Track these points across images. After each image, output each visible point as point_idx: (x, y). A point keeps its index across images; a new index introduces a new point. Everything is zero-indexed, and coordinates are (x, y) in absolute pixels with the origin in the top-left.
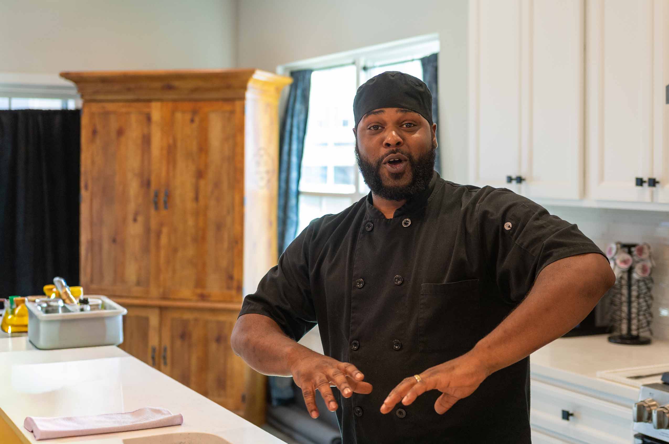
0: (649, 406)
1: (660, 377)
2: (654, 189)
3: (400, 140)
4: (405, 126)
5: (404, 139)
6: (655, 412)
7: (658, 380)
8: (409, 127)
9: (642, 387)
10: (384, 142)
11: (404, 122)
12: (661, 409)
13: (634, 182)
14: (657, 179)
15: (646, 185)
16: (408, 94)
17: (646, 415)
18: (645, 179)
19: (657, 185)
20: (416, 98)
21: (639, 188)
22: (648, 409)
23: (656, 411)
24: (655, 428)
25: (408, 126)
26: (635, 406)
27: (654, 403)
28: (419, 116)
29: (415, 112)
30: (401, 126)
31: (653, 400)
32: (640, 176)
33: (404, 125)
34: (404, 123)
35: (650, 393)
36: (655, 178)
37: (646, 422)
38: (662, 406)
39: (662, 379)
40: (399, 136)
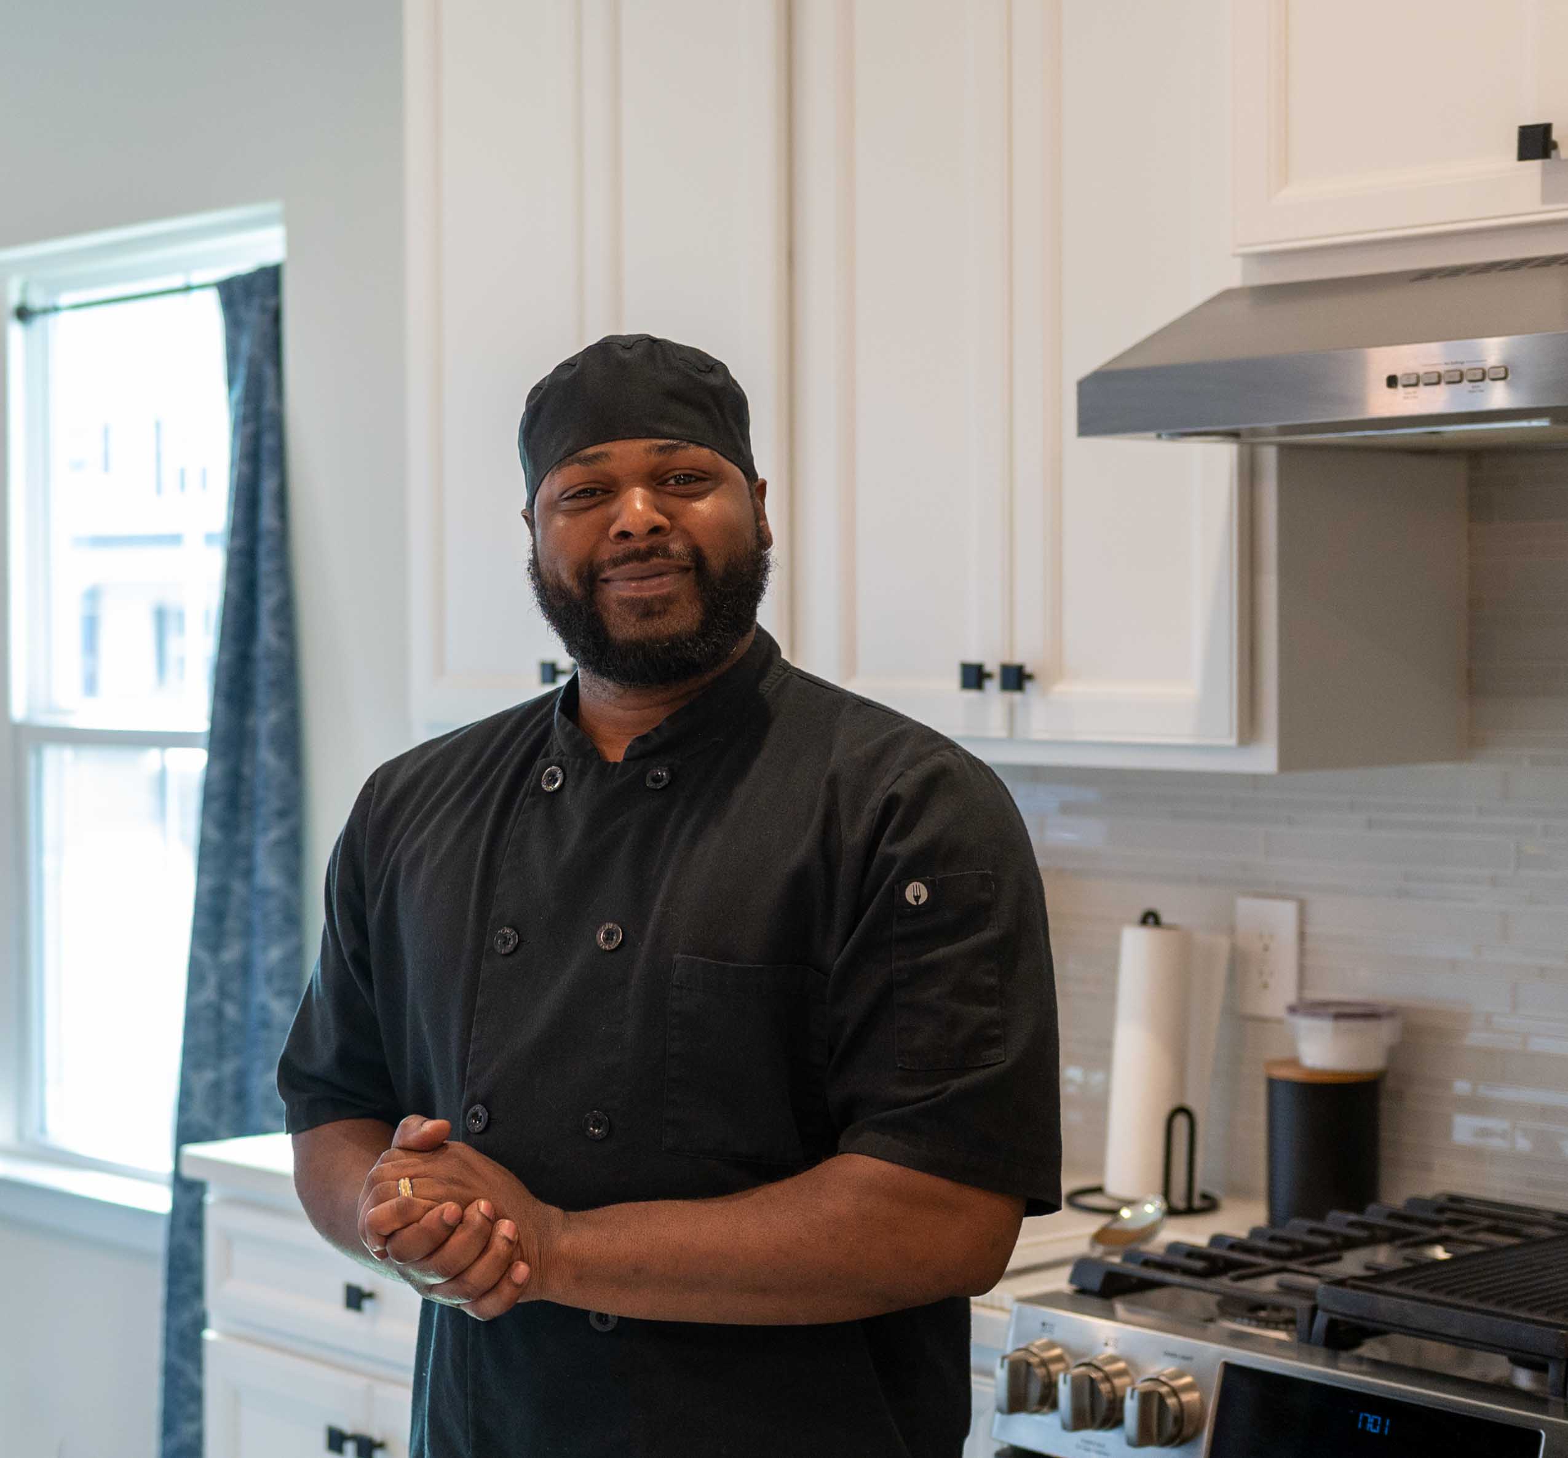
0: (1044, 1363)
1: (1066, 1272)
2: (1017, 696)
3: (660, 519)
4: (672, 482)
5: (670, 517)
6: (1065, 1382)
7: (1060, 1281)
8: (685, 484)
9: (1016, 1307)
10: (614, 530)
11: (670, 471)
12: (1083, 1369)
13: (955, 678)
14: (1028, 669)
15: (993, 686)
16: (673, 395)
17: (1035, 1391)
18: (992, 666)
19: (1028, 686)
20: (703, 409)
21: (972, 695)
22: (1040, 1372)
23: (1069, 1377)
24: (1065, 1427)
25: (682, 482)
26: (1002, 1366)
27: (1057, 1352)
28: (713, 455)
29: (701, 445)
30: (664, 483)
31: (1051, 1345)
32: (973, 657)
33: (669, 479)
34: (671, 475)
35: (1044, 1324)
36: (1020, 664)
37: (1036, 1412)
38: (1086, 1360)
39: (1072, 1281)
40: (659, 510)
